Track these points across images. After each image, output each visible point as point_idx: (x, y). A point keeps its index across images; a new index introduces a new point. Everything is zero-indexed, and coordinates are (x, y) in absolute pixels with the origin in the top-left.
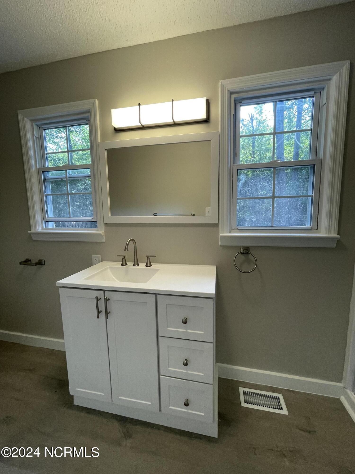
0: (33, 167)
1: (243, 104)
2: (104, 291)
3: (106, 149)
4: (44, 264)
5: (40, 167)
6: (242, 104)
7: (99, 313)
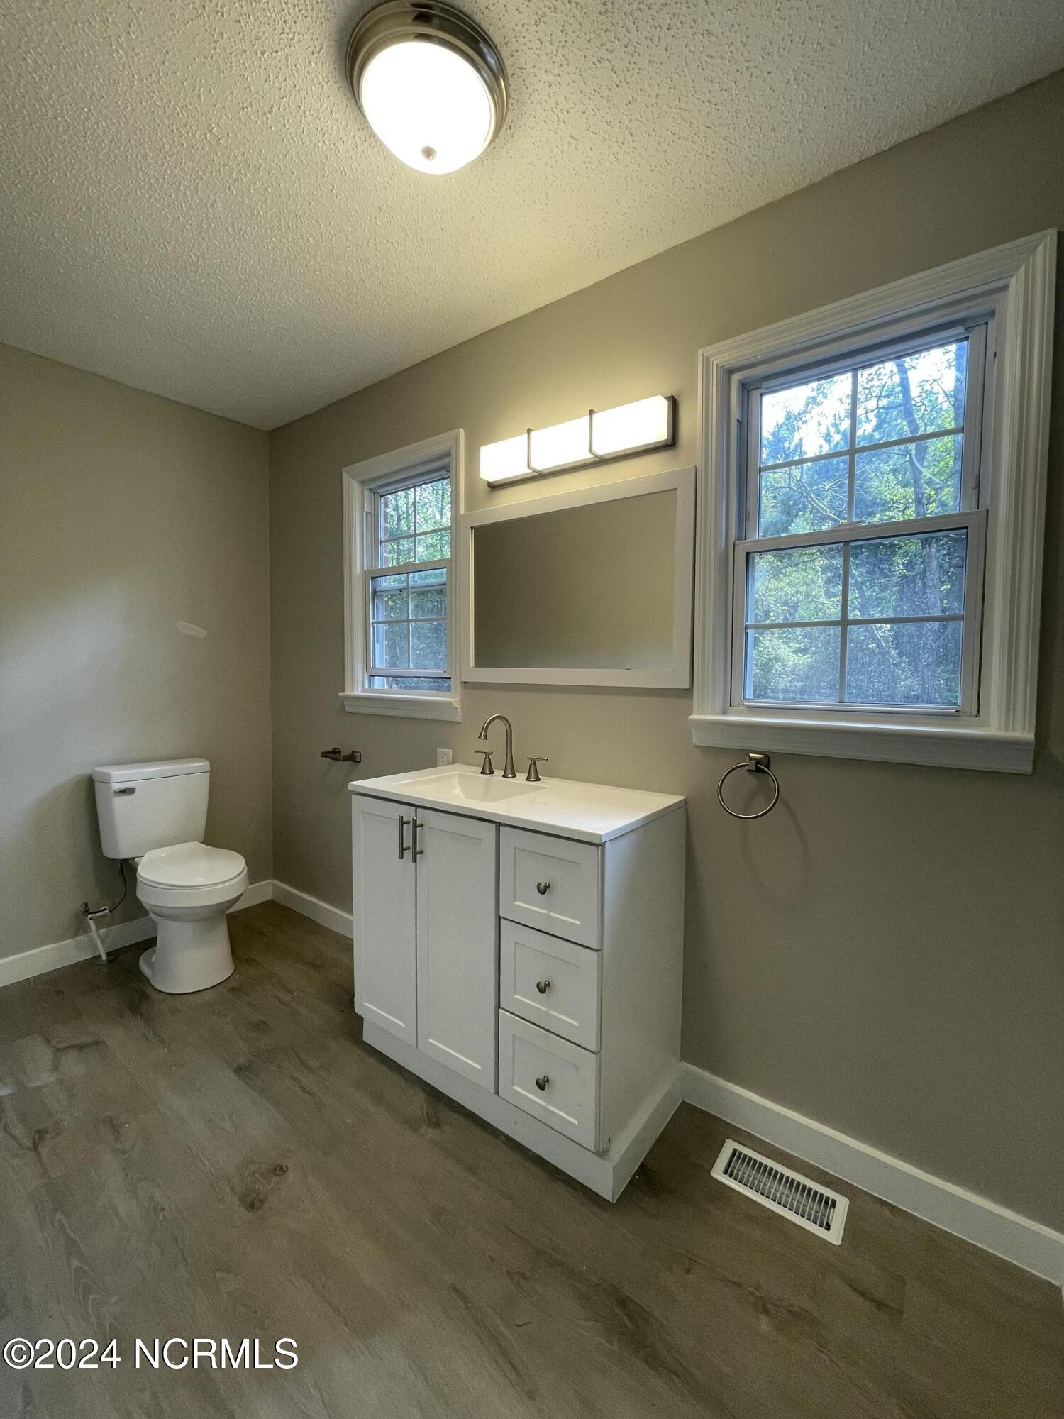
0: (358, 570)
1: (767, 388)
2: (417, 806)
3: (472, 528)
4: (358, 760)
5: (370, 569)
6: (763, 391)
7: (402, 850)
